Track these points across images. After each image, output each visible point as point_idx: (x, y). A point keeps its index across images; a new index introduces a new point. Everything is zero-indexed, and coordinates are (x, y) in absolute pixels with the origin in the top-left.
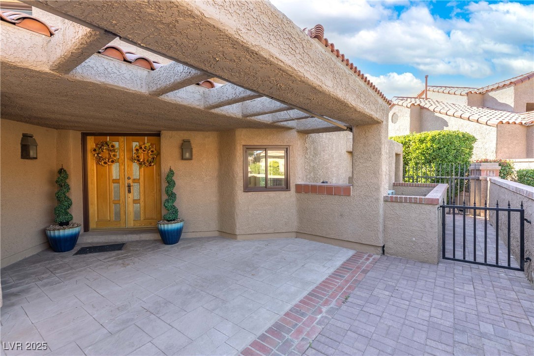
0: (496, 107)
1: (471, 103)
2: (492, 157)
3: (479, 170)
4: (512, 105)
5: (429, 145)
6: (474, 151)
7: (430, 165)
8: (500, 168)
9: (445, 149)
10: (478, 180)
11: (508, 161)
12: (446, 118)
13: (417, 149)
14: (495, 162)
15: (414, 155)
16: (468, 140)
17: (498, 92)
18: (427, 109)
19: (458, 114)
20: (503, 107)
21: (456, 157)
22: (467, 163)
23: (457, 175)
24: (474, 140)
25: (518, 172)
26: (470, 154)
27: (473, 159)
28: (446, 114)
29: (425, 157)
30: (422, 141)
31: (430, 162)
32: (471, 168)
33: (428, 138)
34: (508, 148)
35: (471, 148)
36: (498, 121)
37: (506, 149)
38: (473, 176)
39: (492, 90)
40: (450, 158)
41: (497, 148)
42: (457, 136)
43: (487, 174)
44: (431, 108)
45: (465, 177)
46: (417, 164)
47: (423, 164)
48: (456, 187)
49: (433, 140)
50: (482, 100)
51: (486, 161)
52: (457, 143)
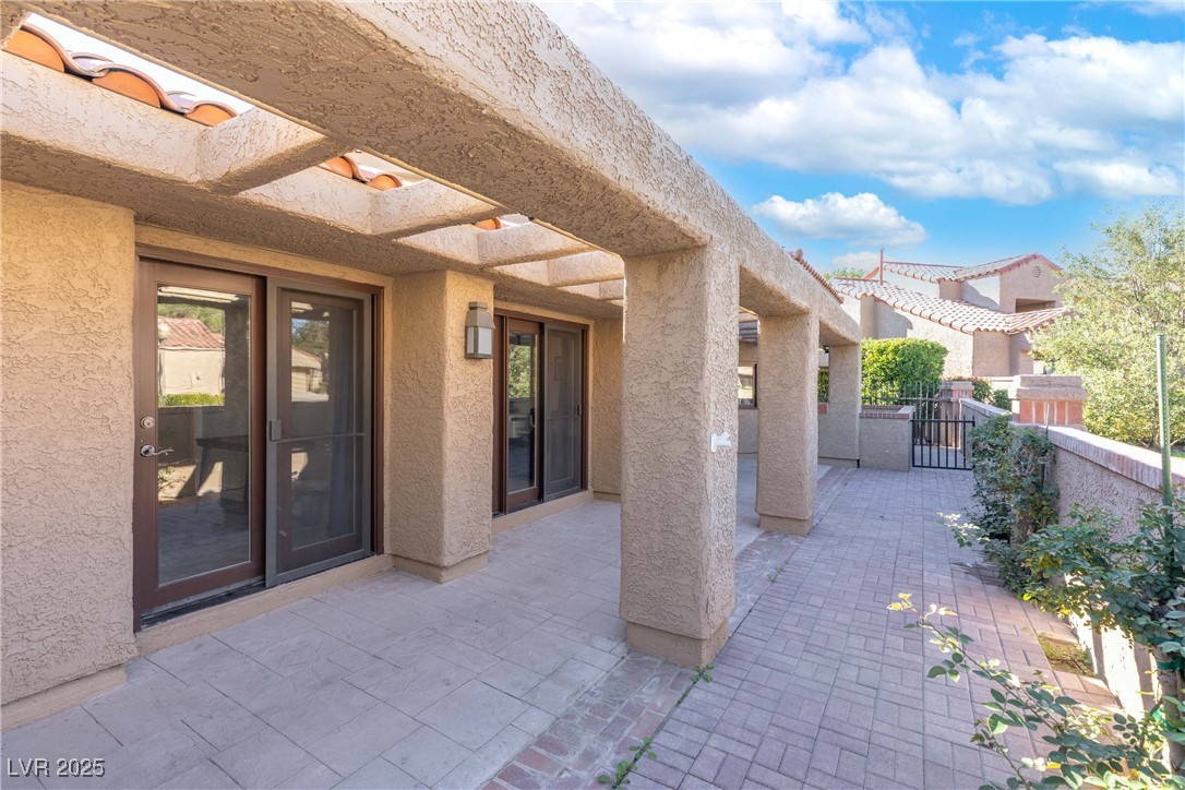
0: (977, 303)
1: (944, 296)
2: (967, 374)
3: (950, 391)
4: (998, 301)
5: (890, 357)
6: (946, 366)
7: (892, 383)
8: (973, 388)
9: (910, 363)
10: (949, 402)
11: (984, 379)
12: (910, 317)
13: (874, 362)
14: (969, 380)
15: (871, 370)
16: (939, 352)
17: (980, 280)
18: (885, 302)
19: (927, 313)
20: (986, 304)
21: (923, 374)
22: (937, 381)
23: (924, 396)
24: (945, 352)
25: (995, 393)
26: (940, 370)
27: (945, 376)
28: (911, 312)
29: (886, 373)
30: (881, 352)
31: (891, 379)
32: (941, 387)
33: (890, 349)
34: (988, 362)
35: (942, 363)
36: (976, 327)
37: (984, 364)
38: (943, 398)
39: (973, 277)
40: (917, 374)
41: (973, 363)
42: (925, 347)
43: (959, 396)
44: (891, 302)
45: (934, 400)
46: (874, 381)
47: (883, 381)
48: (924, 412)
49: (896, 351)
50: (958, 291)
51: (960, 379)
52: (925, 356)
